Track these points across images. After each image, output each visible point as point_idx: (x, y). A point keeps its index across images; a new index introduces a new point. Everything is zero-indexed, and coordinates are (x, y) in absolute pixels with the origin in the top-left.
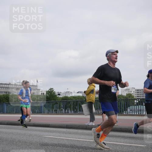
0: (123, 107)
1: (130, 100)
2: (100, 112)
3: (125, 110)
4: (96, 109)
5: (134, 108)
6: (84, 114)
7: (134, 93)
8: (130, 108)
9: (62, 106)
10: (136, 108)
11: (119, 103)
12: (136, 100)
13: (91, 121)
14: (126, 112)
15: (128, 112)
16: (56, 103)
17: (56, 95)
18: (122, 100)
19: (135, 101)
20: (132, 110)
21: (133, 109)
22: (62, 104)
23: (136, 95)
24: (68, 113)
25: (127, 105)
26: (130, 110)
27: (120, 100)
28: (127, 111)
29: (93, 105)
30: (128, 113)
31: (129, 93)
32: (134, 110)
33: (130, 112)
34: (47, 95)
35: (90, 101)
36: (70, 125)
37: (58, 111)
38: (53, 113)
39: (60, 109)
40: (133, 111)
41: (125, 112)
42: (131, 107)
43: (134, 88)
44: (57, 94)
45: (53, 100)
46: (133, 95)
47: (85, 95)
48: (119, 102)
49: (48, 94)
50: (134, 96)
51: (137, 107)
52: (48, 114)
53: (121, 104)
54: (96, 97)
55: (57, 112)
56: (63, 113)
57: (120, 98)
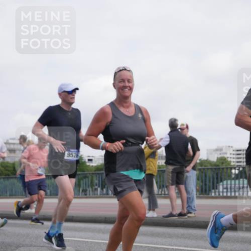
0: (209, 182)
1: (223, 169)
2: (166, 193)
3: (213, 189)
4: (159, 187)
5: (231, 184)
7: (232, 156)
8: (223, 185)
9: (96, 181)
10: (235, 184)
11: (204, 175)
12: (235, 168)
13: (150, 210)
14: (215, 192)
15: (219, 192)
16: (85, 177)
17: (85, 162)
18: (208, 169)
19: (233, 171)
20: (227, 188)
21: (229, 186)
22: (95, 178)
23: (234, 160)
24: (107, 194)
25: (217, 178)
26: (223, 189)
27: (204, 169)
28: (217, 189)
30: (219, 194)
31: (222, 155)
32: (231, 187)
33: (223, 192)
35: (148, 172)
37: (89, 191)
38: (79, 195)
39: (92, 187)
40: (229, 190)
41: (213, 191)
42: (225, 182)
43: (232, 147)
44: (87, 161)
46: (229, 159)
48: (202, 172)
50: (230, 162)
51: (237, 182)
53: (206, 176)
54: (160, 164)
56: (97, 194)
57: (205, 166)
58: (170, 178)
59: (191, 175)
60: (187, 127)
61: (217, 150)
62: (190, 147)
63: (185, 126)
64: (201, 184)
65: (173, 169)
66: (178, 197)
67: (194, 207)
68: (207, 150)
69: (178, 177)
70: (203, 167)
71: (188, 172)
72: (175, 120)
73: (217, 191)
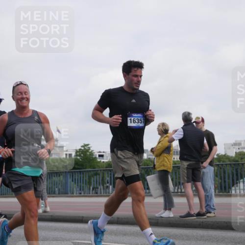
0: (229, 179)
1: (243, 164)
2: (183, 191)
4: (175, 185)
6: (151, 196)
8: (243, 182)
9: (108, 179)
11: (222, 170)
13: (165, 209)
14: (235, 190)
15: (240, 189)
16: (96, 174)
17: (96, 158)
18: (226, 164)
22: (107, 175)
25: (237, 175)
27: (222, 165)
28: (237, 186)
29: (169, 176)
30: (240, 192)
31: (241, 150)
33: (244, 189)
34: (78, 157)
35: (162, 168)
36: (125, 218)
37: (101, 189)
38: (90, 193)
39: (103, 185)
41: (233, 188)
44: (97, 156)
45: (90, 167)
47: (154, 157)
48: (221, 168)
49: (80, 156)
52: (80, 195)
53: (224, 172)
54: (176, 160)
55: (99, 192)
56: (109, 193)
57: (223, 162)
58: (186, 175)
59: (208, 172)
60: (203, 120)
61: (235, 144)
62: (205, 141)
63: (200, 120)
64: (220, 181)
65: (188, 165)
66: (194, 195)
67: (213, 206)
68: (225, 144)
69: (193, 174)
70: (221, 163)
71: (204, 168)
72: (189, 114)
73: (237, 188)
